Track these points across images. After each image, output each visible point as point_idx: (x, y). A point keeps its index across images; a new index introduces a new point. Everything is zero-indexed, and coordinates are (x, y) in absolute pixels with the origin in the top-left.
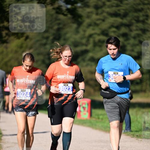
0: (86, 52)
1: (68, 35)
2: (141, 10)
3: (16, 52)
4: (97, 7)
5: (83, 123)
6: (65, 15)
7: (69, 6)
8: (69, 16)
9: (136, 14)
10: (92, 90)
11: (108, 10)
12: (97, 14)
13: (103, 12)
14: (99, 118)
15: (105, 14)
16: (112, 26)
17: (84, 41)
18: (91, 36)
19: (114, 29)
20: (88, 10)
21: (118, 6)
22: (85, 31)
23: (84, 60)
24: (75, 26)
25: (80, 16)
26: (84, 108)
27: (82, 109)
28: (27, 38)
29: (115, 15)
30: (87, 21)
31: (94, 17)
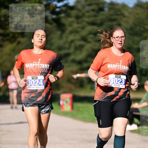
0: (68, 55)
1: (54, 41)
2: (115, 20)
3: (10, 55)
4: (77, 17)
5: (65, 114)
6: (51, 24)
7: (54, 17)
8: (54, 24)
9: (110, 23)
10: (73, 87)
11: (87, 19)
12: (78, 23)
13: (83, 21)
14: (79, 110)
15: (84, 23)
16: (90, 33)
17: (67, 46)
18: (72, 41)
19: (91, 36)
20: (70, 20)
21: (95, 16)
22: (67, 37)
23: (66, 62)
24: (59, 33)
25: (63, 25)
26: (67, 102)
27: (65, 103)
28: (19, 43)
29: (93, 24)
30: (69, 29)
31: (75, 25)
